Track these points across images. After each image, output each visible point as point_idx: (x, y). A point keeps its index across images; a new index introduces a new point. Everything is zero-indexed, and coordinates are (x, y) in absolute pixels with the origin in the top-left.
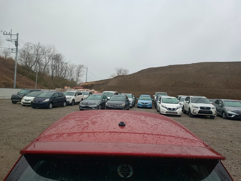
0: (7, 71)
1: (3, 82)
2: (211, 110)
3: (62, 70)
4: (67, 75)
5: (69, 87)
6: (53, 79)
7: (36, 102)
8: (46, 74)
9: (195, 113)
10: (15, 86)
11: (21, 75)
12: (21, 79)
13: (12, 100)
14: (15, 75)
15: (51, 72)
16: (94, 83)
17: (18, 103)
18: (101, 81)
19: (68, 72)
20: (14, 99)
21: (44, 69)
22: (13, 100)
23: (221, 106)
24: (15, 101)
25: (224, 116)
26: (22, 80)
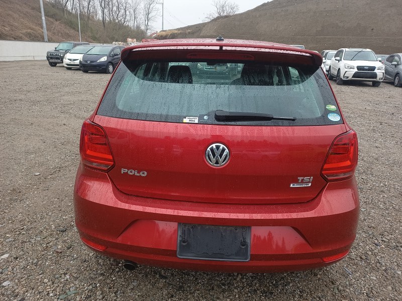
0: (27, 12)
1: (26, 32)
2: (376, 71)
3: (118, 8)
4: (128, 18)
5: (135, 40)
6: (106, 26)
7: (86, 61)
8: (93, 17)
9: (347, 77)
10: (46, 38)
11: (51, 20)
12: (54, 26)
13: (48, 60)
14: (43, 18)
15: (100, 12)
16: (176, 32)
17: (58, 65)
18: (189, 27)
19: (130, 12)
20: (51, 58)
21: (88, 7)
22: (51, 61)
23: (396, 66)
24: (53, 63)
25: (396, 81)
26: (55, 28)
